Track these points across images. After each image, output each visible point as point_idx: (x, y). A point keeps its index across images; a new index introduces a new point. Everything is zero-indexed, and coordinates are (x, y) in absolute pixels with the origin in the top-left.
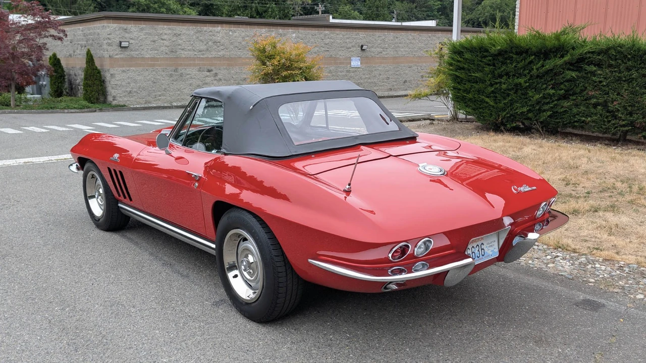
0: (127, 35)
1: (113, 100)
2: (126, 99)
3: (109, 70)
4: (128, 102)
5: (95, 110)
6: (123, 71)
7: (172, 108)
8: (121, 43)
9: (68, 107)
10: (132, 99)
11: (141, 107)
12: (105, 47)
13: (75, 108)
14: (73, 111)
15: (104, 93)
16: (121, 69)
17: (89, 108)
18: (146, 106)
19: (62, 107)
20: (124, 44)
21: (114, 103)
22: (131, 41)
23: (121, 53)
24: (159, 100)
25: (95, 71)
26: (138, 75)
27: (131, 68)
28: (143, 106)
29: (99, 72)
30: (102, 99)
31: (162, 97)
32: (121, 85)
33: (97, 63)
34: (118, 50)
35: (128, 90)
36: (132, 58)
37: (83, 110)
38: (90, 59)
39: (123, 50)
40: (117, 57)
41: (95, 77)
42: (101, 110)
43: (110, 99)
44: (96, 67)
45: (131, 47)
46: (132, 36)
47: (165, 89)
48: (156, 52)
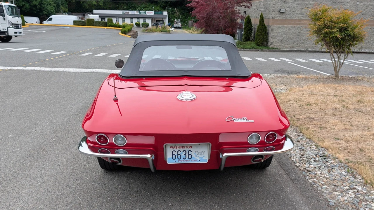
0: (285, 5)
1: (271, 45)
2: (278, 45)
3: (271, 26)
4: (280, 47)
5: (258, 50)
6: (280, 27)
7: (307, 52)
8: (280, 9)
9: (244, 47)
10: (282, 45)
11: (286, 50)
12: (271, 12)
13: (247, 48)
14: (246, 50)
15: (267, 40)
16: (278, 26)
17: (255, 48)
18: (290, 49)
19: (241, 47)
20: (282, 11)
21: (271, 46)
22: (287, 9)
23: (280, 16)
24: (300, 46)
25: (263, 27)
26: (288, 30)
27: (285, 26)
28: (288, 49)
29: (266, 28)
30: (265, 44)
31: (302, 45)
32: (277, 36)
33: (266, 22)
34: (278, 14)
35: (281, 39)
36: (286, 19)
37: (252, 50)
38: (262, 20)
39: (281, 14)
40: (276, 18)
41: (263, 30)
42: (262, 50)
43: (269, 44)
44: (265, 24)
45: (287, 12)
46: (288, 6)
47: (305, 39)
48: (302, 16)
